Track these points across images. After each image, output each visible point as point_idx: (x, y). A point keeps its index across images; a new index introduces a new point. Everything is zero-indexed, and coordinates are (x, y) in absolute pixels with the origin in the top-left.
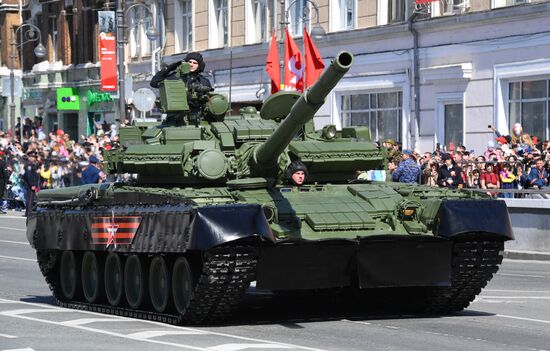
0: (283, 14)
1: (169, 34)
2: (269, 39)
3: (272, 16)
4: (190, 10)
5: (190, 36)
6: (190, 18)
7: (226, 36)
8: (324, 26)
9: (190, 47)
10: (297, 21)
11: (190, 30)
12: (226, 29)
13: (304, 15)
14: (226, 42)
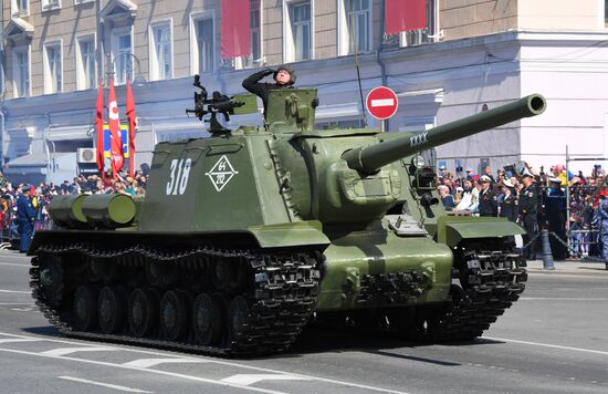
0: (110, 66)
1: (8, 83)
2: (97, 87)
3: (100, 67)
4: (27, 61)
5: (28, 84)
6: (27, 68)
7: (59, 83)
8: (145, 76)
9: (27, 92)
10: (122, 71)
11: (28, 78)
12: (59, 77)
13: (128, 66)
14: (59, 88)
